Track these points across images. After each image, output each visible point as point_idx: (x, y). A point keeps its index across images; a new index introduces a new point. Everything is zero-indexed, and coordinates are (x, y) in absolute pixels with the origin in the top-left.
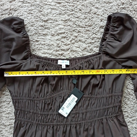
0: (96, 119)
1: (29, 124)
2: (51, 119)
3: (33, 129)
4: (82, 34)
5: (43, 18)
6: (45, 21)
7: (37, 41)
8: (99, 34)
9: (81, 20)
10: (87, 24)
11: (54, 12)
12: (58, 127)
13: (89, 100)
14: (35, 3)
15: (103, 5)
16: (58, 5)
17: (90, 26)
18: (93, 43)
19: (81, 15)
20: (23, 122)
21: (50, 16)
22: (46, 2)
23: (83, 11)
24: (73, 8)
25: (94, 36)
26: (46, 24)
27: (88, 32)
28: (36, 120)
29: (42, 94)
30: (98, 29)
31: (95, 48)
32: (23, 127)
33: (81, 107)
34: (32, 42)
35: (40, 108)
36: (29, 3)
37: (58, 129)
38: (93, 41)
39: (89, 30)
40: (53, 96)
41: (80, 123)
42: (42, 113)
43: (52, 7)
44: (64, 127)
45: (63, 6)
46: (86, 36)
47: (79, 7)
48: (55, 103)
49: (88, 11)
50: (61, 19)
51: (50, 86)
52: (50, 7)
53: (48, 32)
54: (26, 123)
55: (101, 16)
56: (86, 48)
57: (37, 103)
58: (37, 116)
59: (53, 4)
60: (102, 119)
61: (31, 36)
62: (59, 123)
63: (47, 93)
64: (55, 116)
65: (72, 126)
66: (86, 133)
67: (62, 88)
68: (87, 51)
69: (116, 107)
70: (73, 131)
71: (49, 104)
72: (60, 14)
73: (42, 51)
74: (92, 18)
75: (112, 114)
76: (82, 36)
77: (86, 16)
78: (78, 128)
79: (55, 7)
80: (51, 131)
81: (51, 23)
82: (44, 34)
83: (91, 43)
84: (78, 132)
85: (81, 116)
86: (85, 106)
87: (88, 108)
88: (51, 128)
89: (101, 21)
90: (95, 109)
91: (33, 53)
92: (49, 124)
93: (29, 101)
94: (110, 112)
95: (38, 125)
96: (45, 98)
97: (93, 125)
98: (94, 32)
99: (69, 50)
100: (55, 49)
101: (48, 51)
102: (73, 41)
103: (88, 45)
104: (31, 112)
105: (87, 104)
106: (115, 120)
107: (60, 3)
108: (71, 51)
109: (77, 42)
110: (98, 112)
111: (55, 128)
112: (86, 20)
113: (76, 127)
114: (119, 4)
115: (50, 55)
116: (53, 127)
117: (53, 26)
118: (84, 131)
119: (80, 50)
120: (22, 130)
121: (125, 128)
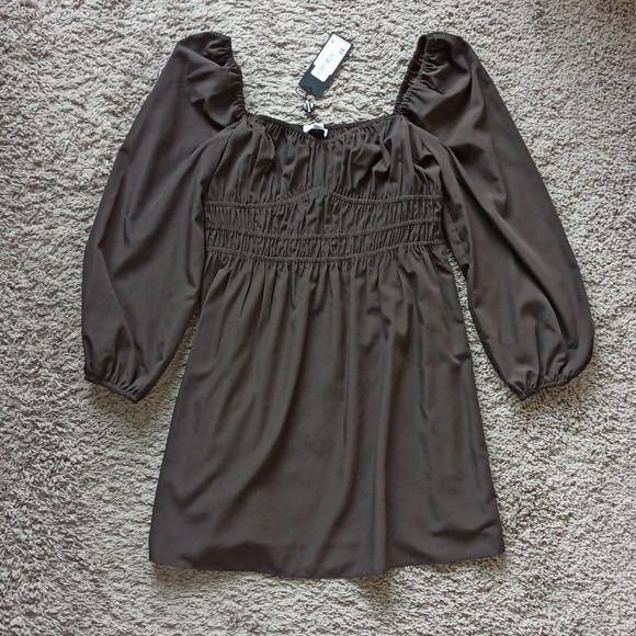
0: (384, 249)
1: (237, 259)
2: (285, 249)
3: (247, 268)
4: (359, 76)
5: (275, 38)
6: (282, 45)
7: (261, 86)
8: (397, 76)
9: (359, 45)
10: (371, 54)
11: (299, 26)
12: (301, 267)
13: (371, 210)
14: (261, 7)
15: (407, 16)
16: (310, 13)
17: (377, 58)
18: (384, 95)
19: (358, 34)
20: (223, 256)
21: (291, 36)
22: (284, 7)
23: (363, 27)
24: (342, 20)
25: (386, 79)
26: (282, 51)
27: (373, 72)
28: (251, 249)
29: (267, 194)
30: (395, 65)
31: (388, 107)
32: (223, 266)
33: (351, 224)
34: (250, 89)
35: (262, 224)
36: (247, 7)
37: (300, 271)
38: (384, 91)
39: (374, 68)
40: (289, 200)
41: (350, 259)
42: (265, 234)
43: (296, 17)
44: (314, 268)
45: (321, 16)
46: (368, 80)
47: (354, 19)
48: (294, 215)
49: (373, 28)
50: (314, 42)
51: (283, 179)
52: (293, 16)
53: (285, 68)
54: (230, 257)
55: (403, 38)
56: (366, 106)
57: (255, 214)
58: (254, 242)
59: (298, 10)
60: (397, 249)
61: (247, 75)
62: (302, 259)
63: (278, 192)
64: (294, 243)
65: (332, 264)
66: (360, 281)
67: (309, 183)
68: (369, 113)
69: (429, 224)
70: (334, 275)
71: (280, 217)
72: (313, 32)
73: (271, 109)
74: (383, 42)
75: (419, 240)
76: (360, 80)
77: (369, 37)
78: (344, 268)
79: (303, 18)
80: (284, 276)
81: (293, 49)
82: (276, 73)
83: (378, 94)
84: (345, 279)
85: (351, 242)
86: (361, 223)
87: (370, 225)
88: (286, 268)
89: (403, 49)
90: (383, 228)
91: (251, 112)
92: (281, 259)
93: (238, 210)
94: (415, 235)
95: (256, 261)
96: (272, 203)
97: (377, 261)
98: (387, 72)
99: (331, 108)
100: (300, 105)
101: (285, 109)
102: (339, 90)
103: (372, 98)
104: (240, 234)
105: (365, 218)
106: (426, 254)
107: (313, 9)
108: (335, 109)
109: (349, 92)
110: (389, 233)
111: (294, 268)
112: (370, 46)
113: (340, 269)
114: (442, 16)
115: (289, 118)
116: (289, 268)
117: (296, 55)
118: (357, 275)
119: (354, 109)
120: (222, 273)
121: (448, 277)
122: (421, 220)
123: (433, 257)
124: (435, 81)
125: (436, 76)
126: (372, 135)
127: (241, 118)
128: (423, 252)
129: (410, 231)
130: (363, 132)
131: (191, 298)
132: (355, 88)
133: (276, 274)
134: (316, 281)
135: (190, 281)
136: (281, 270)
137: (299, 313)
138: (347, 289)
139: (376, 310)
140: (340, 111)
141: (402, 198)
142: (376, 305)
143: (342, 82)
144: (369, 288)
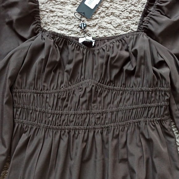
0: (131, 121)
1: (34, 128)
2: (66, 121)
3: (41, 134)
4: (115, 5)
7: (52, 11)
8: (140, 6)
12: (77, 133)
13: (122, 94)
18: (131, 18)
20: (25, 126)
25: (133, 8)
27: (124, 3)
28: (44, 121)
29: (54, 84)
31: (134, 26)
32: (25, 132)
33: (109, 103)
34: (45, 13)
35: (51, 104)
37: (76, 135)
38: (131, 15)
40: (69, 87)
41: (108, 127)
42: (53, 111)
44: (85, 133)
46: (121, 8)
48: (72, 98)
51: (66, 74)
54: (30, 126)
56: (120, 25)
57: (47, 98)
58: (46, 116)
60: (139, 122)
61: (43, 3)
62: (77, 127)
63: (62, 83)
64: (72, 116)
65: (96, 131)
66: (115, 141)
67: (82, 77)
68: (122, 30)
69: (161, 107)
70: (98, 138)
71: (63, 99)
73: (58, 26)
75: (154, 117)
76: (116, 8)
78: (105, 133)
80: (65, 138)
82: (62, 3)
83: (127, 18)
84: (105, 140)
85: (109, 116)
86: (116, 103)
87: (121, 104)
88: (66, 133)
90: (130, 107)
91: (45, 28)
92: (63, 127)
93: (35, 95)
94: (152, 114)
95: (47, 129)
96: (59, 90)
97: (126, 129)
98: (133, 3)
99: (97, 26)
100: (77, 24)
101: (67, 27)
102: (102, 14)
103: (123, 20)
104: (37, 111)
105: (118, 99)
106: (158, 127)
108: (99, 27)
109: (108, 16)
110: (134, 111)
111: (72, 133)
113: (102, 133)
115: (70, 33)
116: (69, 133)
118: (113, 138)
119: (112, 27)
120: (24, 137)
121: (172, 140)
122: (156, 104)
123: (163, 127)
124: (165, 9)
125: (166, 6)
126: (123, 45)
127: (38, 33)
128: (157, 125)
129: (149, 111)
130: (118, 43)
131: (3, 155)
132: (112, 14)
133: (60, 138)
134: (87, 141)
135: (3, 143)
136: (64, 134)
137: (75, 163)
138: (107, 146)
139: (125, 160)
140: (103, 28)
141: (144, 89)
142: (125, 157)
143: (104, 9)
144: (120, 146)
